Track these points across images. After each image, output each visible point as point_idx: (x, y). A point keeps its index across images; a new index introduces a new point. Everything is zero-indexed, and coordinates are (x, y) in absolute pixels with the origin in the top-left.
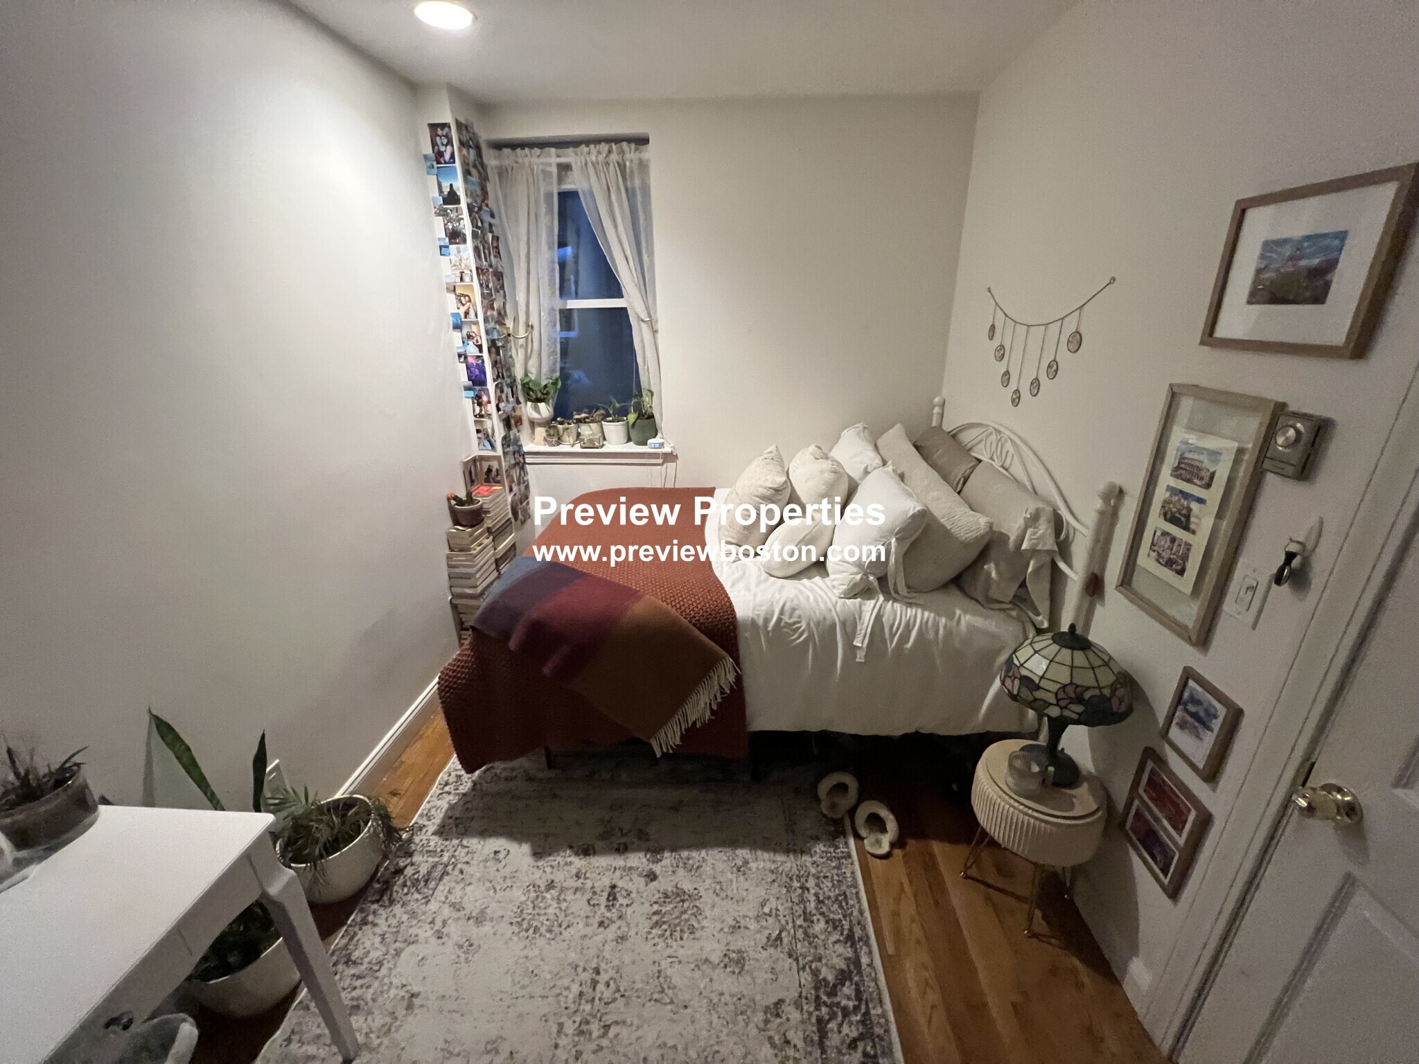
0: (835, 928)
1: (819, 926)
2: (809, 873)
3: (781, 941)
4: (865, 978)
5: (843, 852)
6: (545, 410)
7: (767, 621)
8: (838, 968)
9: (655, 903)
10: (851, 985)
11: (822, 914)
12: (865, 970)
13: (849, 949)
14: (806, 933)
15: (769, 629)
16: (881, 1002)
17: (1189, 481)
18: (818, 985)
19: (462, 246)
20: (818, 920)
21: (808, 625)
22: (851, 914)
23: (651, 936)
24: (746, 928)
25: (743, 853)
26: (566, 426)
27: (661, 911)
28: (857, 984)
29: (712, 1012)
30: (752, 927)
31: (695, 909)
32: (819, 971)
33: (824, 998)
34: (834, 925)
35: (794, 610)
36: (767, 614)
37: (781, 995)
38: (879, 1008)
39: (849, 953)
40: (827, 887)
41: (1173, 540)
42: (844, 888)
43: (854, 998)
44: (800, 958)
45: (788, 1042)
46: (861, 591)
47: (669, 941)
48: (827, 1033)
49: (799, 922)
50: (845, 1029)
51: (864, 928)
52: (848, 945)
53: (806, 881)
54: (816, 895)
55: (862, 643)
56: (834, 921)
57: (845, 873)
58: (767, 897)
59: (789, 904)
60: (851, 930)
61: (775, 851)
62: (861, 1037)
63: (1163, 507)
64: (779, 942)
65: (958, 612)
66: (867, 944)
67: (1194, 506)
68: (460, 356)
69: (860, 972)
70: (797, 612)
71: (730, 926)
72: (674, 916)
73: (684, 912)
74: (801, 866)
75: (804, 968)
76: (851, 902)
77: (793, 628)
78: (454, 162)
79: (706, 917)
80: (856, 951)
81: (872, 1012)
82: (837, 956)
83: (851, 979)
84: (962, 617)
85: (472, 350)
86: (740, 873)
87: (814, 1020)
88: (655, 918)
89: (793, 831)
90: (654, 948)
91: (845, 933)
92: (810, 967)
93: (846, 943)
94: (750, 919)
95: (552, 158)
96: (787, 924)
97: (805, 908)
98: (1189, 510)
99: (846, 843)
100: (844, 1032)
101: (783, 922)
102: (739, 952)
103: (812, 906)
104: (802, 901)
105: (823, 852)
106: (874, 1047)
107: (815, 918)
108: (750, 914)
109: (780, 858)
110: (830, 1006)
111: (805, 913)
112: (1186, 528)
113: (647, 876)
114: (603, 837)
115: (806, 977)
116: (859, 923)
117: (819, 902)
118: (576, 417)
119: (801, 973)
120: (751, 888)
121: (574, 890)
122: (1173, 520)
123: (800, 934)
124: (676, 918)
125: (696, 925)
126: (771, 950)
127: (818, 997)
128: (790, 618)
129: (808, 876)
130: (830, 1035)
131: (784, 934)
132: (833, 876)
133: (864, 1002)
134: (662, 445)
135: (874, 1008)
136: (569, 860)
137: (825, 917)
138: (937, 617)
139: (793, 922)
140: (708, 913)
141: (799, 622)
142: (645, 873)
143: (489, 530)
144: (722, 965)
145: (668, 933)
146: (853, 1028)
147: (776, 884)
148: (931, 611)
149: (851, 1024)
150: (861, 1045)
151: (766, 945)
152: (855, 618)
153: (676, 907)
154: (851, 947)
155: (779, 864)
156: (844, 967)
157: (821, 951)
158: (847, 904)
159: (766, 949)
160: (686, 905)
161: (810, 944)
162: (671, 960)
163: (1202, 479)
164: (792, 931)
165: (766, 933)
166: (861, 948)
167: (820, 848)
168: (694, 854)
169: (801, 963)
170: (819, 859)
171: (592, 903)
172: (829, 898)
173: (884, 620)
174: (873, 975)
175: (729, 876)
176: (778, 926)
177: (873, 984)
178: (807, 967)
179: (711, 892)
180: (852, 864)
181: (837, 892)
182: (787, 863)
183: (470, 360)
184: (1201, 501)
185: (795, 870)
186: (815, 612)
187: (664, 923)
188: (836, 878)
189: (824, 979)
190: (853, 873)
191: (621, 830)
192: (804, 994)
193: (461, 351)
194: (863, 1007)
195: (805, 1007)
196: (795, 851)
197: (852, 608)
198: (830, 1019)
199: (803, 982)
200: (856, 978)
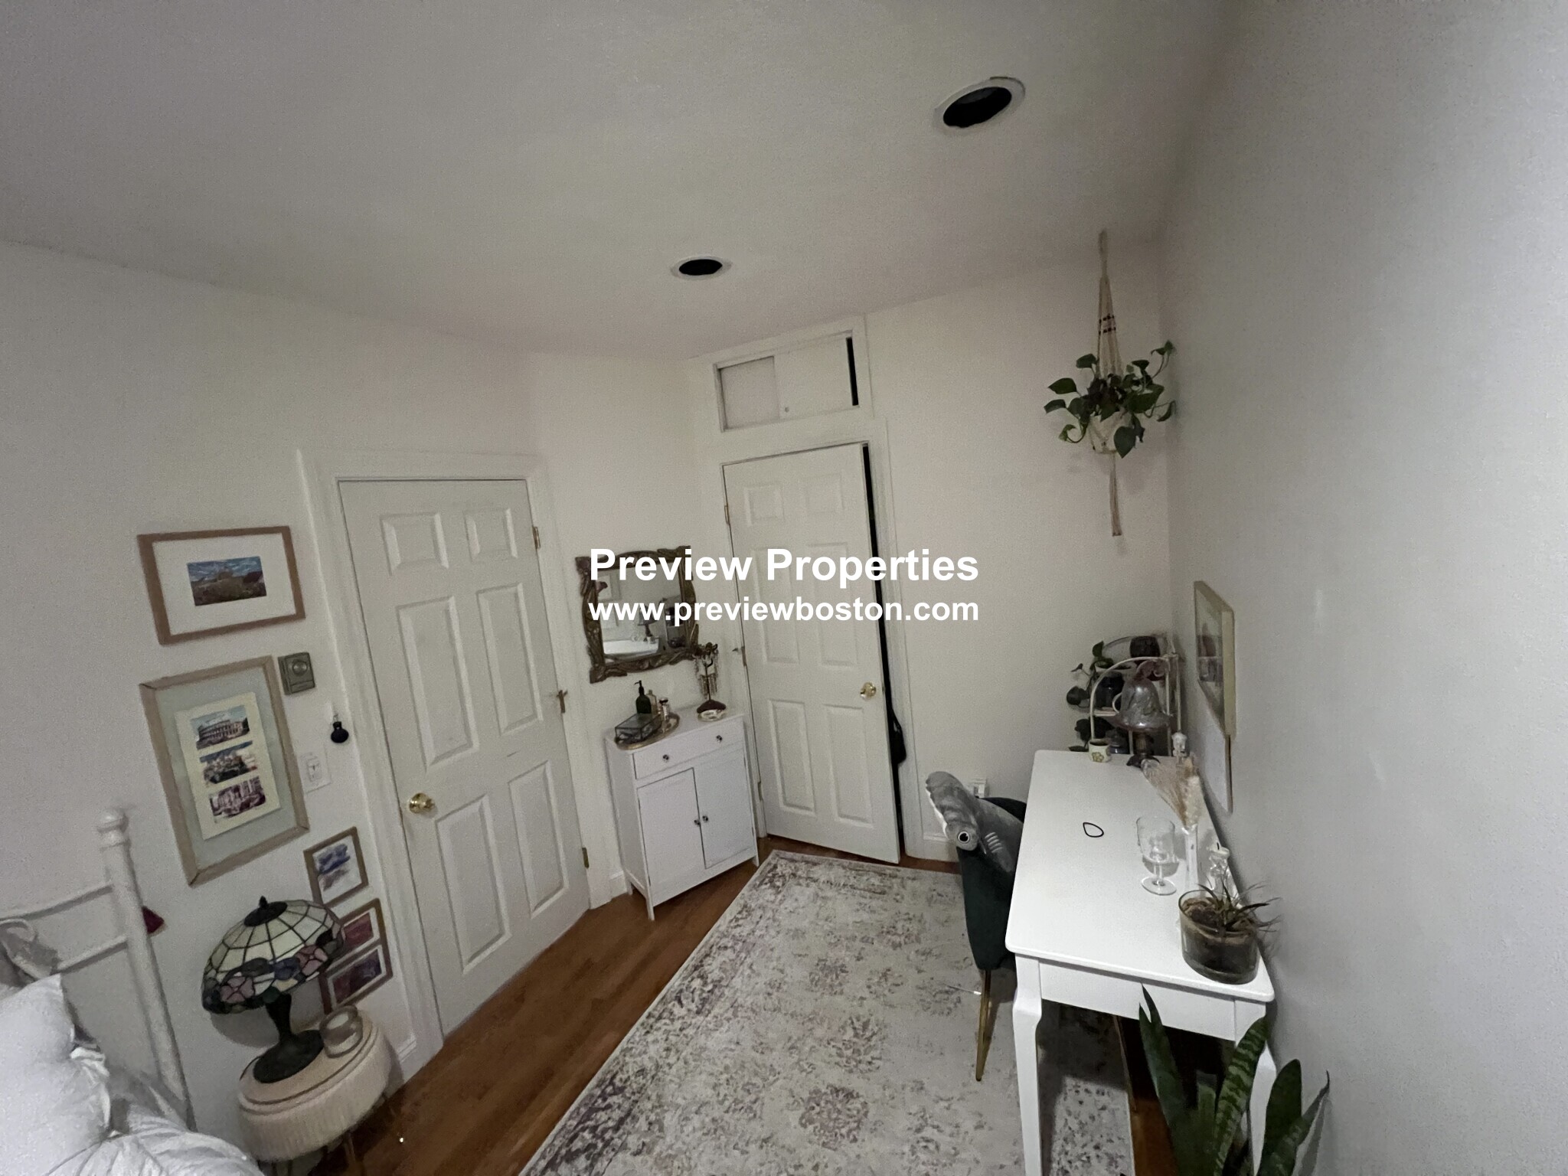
16: (564, 1127)
17: (221, 741)
29: (693, 1166)
33: (600, 1145)
45: (650, 1124)
63: (206, 777)
98: (238, 758)
112: (245, 771)
127: (605, 1146)
146: (598, 1117)
150: (603, 1105)
163: (235, 731)
174: (548, 1150)
177: (556, 1143)
184: (245, 745)
198: (609, 1128)
199: (606, 1163)
200: (563, 1151)
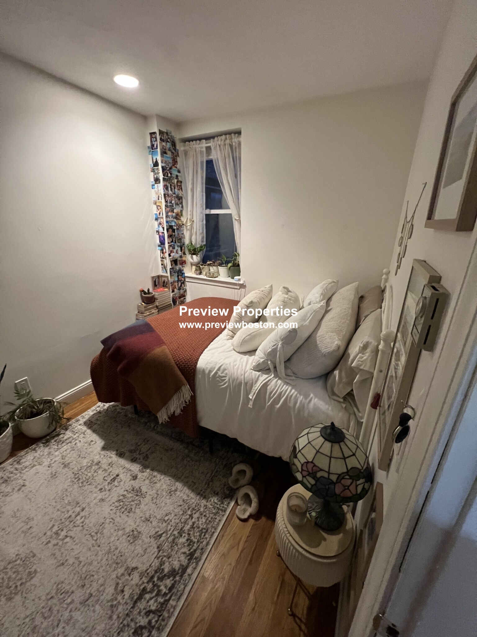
0: (189, 545)
1: (182, 540)
2: (199, 510)
3: (160, 538)
4: (182, 581)
5: (223, 507)
6: (196, 259)
7: (210, 371)
8: (174, 567)
9: (127, 491)
10: (173, 580)
11: (189, 534)
12: (185, 576)
13: (186, 561)
14: (174, 540)
15: (211, 376)
16: (179, 599)
18: (158, 571)
19: (159, 185)
20: (185, 536)
21: (229, 380)
22: (202, 542)
23: (113, 505)
24: (151, 522)
25: (179, 485)
26: (203, 266)
27: (126, 495)
28: (175, 582)
29: (106, 555)
30: (154, 523)
31: (139, 502)
32: (164, 563)
33: (155, 579)
34: (190, 542)
35: (225, 370)
36: (211, 368)
37: (140, 565)
38: (175, 602)
39: (185, 562)
40: (202, 521)
42: (209, 526)
43: (168, 588)
44: (161, 552)
45: (123, 591)
46: (261, 368)
47: (118, 511)
48: (142, 598)
49: (176, 533)
50: (152, 602)
51: (202, 554)
52: (189, 557)
53: (195, 513)
54: (194, 523)
55: (253, 397)
56: (191, 541)
57: (216, 518)
58: (172, 512)
59: (177, 521)
60: (195, 551)
61: (193, 491)
62: (153, 612)
64: (158, 538)
65: (312, 395)
66: (197, 564)
68: (157, 232)
69: (181, 576)
70: (226, 371)
71: (146, 518)
72: (128, 501)
73: (133, 501)
74: (198, 505)
75: (158, 558)
76: (207, 536)
77: (222, 378)
78: (157, 149)
79: (140, 508)
80: (188, 564)
81: (171, 602)
82: (179, 561)
83: (175, 577)
84: (313, 400)
85: (161, 230)
86: (170, 494)
87: (142, 587)
88: (121, 497)
89: (209, 484)
90: (110, 511)
91: (191, 550)
92: (162, 559)
93: (188, 556)
94: (156, 519)
95: (204, 144)
96: (170, 530)
97: (184, 526)
99: (229, 503)
100: (149, 604)
101: (168, 529)
102: (140, 533)
103: (187, 527)
104: (185, 523)
105: (214, 502)
106: (157, 621)
107: (184, 535)
108: (158, 517)
109: (192, 495)
110: (154, 586)
111: (181, 529)
113: (133, 477)
114: (131, 451)
115: (156, 563)
116: (202, 549)
117: (192, 527)
118: (208, 263)
119: (156, 559)
120: (168, 504)
121: (103, 469)
123: (171, 539)
124: (128, 502)
125: (133, 510)
126: (152, 540)
127: (152, 577)
128: (221, 374)
129: (197, 511)
130: (143, 600)
131: (164, 535)
132: (209, 517)
133: (171, 594)
134: (239, 280)
135: (173, 600)
136: (112, 455)
137: (188, 536)
138: (298, 395)
139: (173, 531)
140: (142, 506)
141: (225, 377)
142: (133, 475)
143: (157, 307)
144: (128, 535)
145: (120, 507)
146: (155, 604)
147: (180, 508)
148: (296, 390)
149: (156, 601)
150: (152, 615)
151: (153, 536)
152: (253, 382)
153: (133, 497)
154: (189, 560)
155: (190, 498)
156: (177, 569)
157: (173, 553)
158: (204, 535)
159: (151, 538)
160: (137, 498)
161: (171, 547)
162: (111, 520)
164: (168, 536)
165: (157, 529)
166: (193, 563)
167: (215, 499)
168: (159, 476)
169: (160, 554)
170: (209, 505)
171: (105, 478)
172: (199, 528)
173: (269, 387)
174: (187, 581)
175: (164, 493)
176: (165, 530)
177: (182, 586)
178: (161, 558)
179: (151, 497)
180: (223, 515)
181: (205, 527)
182: (193, 499)
183: (160, 234)
185: (194, 505)
186: (234, 373)
187: (123, 501)
188: (210, 519)
189: (163, 570)
190: (220, 521)
191: (140, 451)
192: (148, 571)
193: (157, 230)
194: (169, 596)
195: (144, 579)
196: (202, 495)
197: (254, 376)
198: (149, 592)
199: (153, 564)
200: (177, 578)
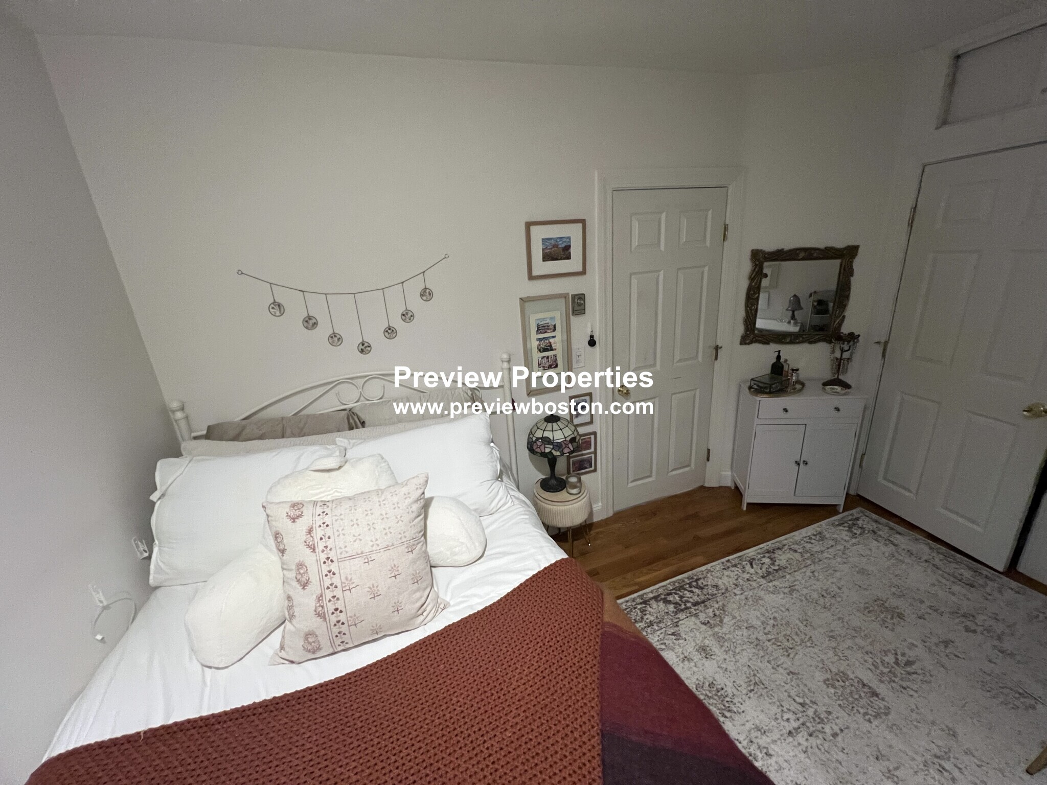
3: (674, 633)
4: (659, 593)
8: (664, 604)
11: (642, 618)
12: (655, 594)
13: (651, 602)
14: (659, 623)
16: (666, 586)
17: (545, 333)
18: (680, 609)
20: (647, 619)
23: (739, 711)
27: (720, 713)
28: (665, 595)
30: (680, 650)
31: (699, 690)
33: (683, 606)
34: (643, 611)
39: (653, 602)
41: (548, 358)
44: (675, 621)
45: (715, 615)
48: (696, 602)
49: (656, 627)
62: (686, 590)
63: (538, 348)
64: (676, 634)
66: (642, 595)
67: (552, 340)
75: (678, 617)
79: (697, 679)
80: (650, 599)
81: (671, 587)
82: (659, 606)
88: (728, 714)
90: (743, 703)
92: (674, 616)
93: (649, 604)
98: (550, 343)
100: (690, 596)
112: (552, 350)
115: (681, 616)
116: (634, 601)
119: (681, 618)
122: (545, 350)
123: (663, 625)
124: (715, 698)
125: (707, 684)
126: (683, 635)
127: (686, 609)
130: (696, 600)
131: (669, 633)
133: (671, 591)
144: (713, 657)
145: (728, 699)
149: (684, 594)
150: (689, 588)
151: (682, 639)
154: (649, 602)
156: (662, 602)
157: (663, 613)
159: (685, 638)
161: (663, 619)
162: (739, 689)
163: (550, 329)
166: (646, 598)
174: (655, 591)
176: (667, 637)
177: (660, 590)
184: (553, 337)
194: (673, 592)
198: (690, 602)
200: (663, 597)
